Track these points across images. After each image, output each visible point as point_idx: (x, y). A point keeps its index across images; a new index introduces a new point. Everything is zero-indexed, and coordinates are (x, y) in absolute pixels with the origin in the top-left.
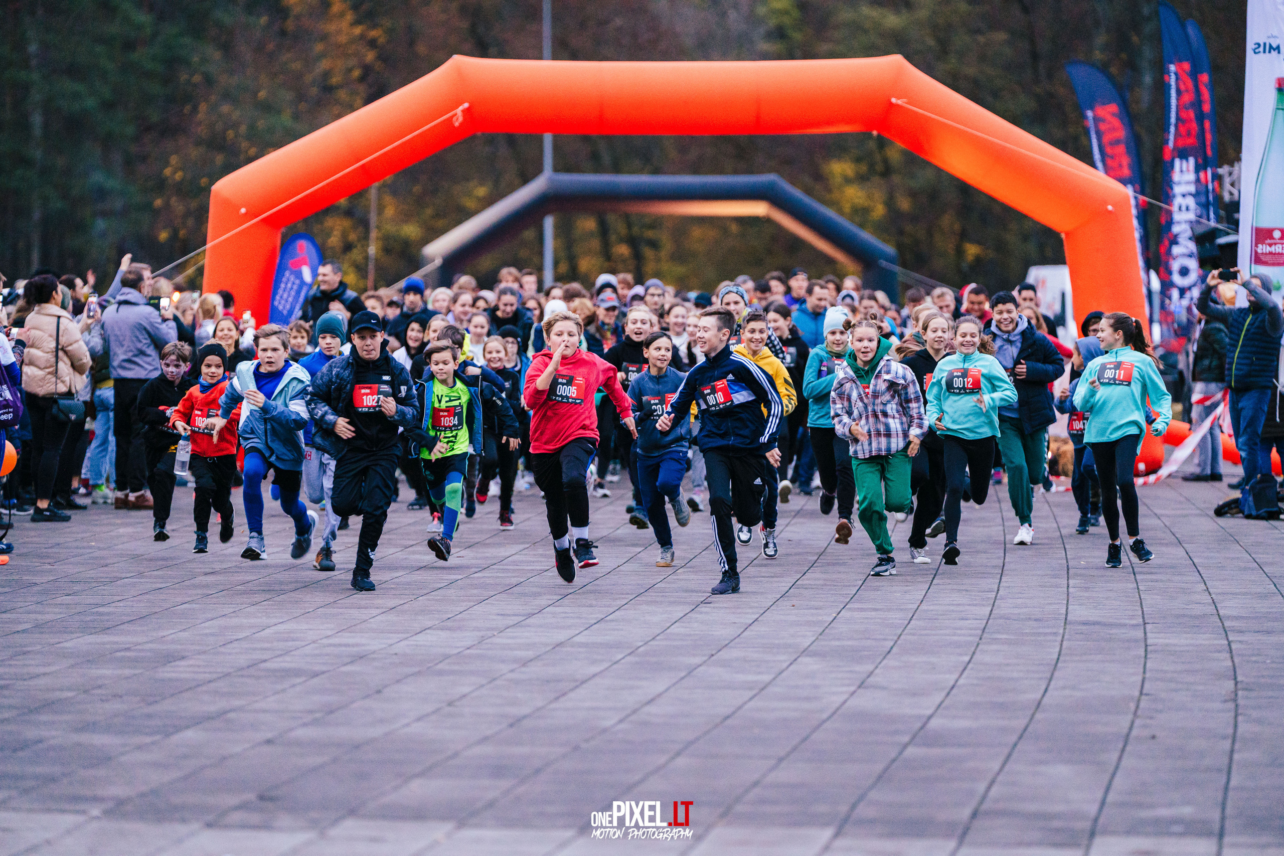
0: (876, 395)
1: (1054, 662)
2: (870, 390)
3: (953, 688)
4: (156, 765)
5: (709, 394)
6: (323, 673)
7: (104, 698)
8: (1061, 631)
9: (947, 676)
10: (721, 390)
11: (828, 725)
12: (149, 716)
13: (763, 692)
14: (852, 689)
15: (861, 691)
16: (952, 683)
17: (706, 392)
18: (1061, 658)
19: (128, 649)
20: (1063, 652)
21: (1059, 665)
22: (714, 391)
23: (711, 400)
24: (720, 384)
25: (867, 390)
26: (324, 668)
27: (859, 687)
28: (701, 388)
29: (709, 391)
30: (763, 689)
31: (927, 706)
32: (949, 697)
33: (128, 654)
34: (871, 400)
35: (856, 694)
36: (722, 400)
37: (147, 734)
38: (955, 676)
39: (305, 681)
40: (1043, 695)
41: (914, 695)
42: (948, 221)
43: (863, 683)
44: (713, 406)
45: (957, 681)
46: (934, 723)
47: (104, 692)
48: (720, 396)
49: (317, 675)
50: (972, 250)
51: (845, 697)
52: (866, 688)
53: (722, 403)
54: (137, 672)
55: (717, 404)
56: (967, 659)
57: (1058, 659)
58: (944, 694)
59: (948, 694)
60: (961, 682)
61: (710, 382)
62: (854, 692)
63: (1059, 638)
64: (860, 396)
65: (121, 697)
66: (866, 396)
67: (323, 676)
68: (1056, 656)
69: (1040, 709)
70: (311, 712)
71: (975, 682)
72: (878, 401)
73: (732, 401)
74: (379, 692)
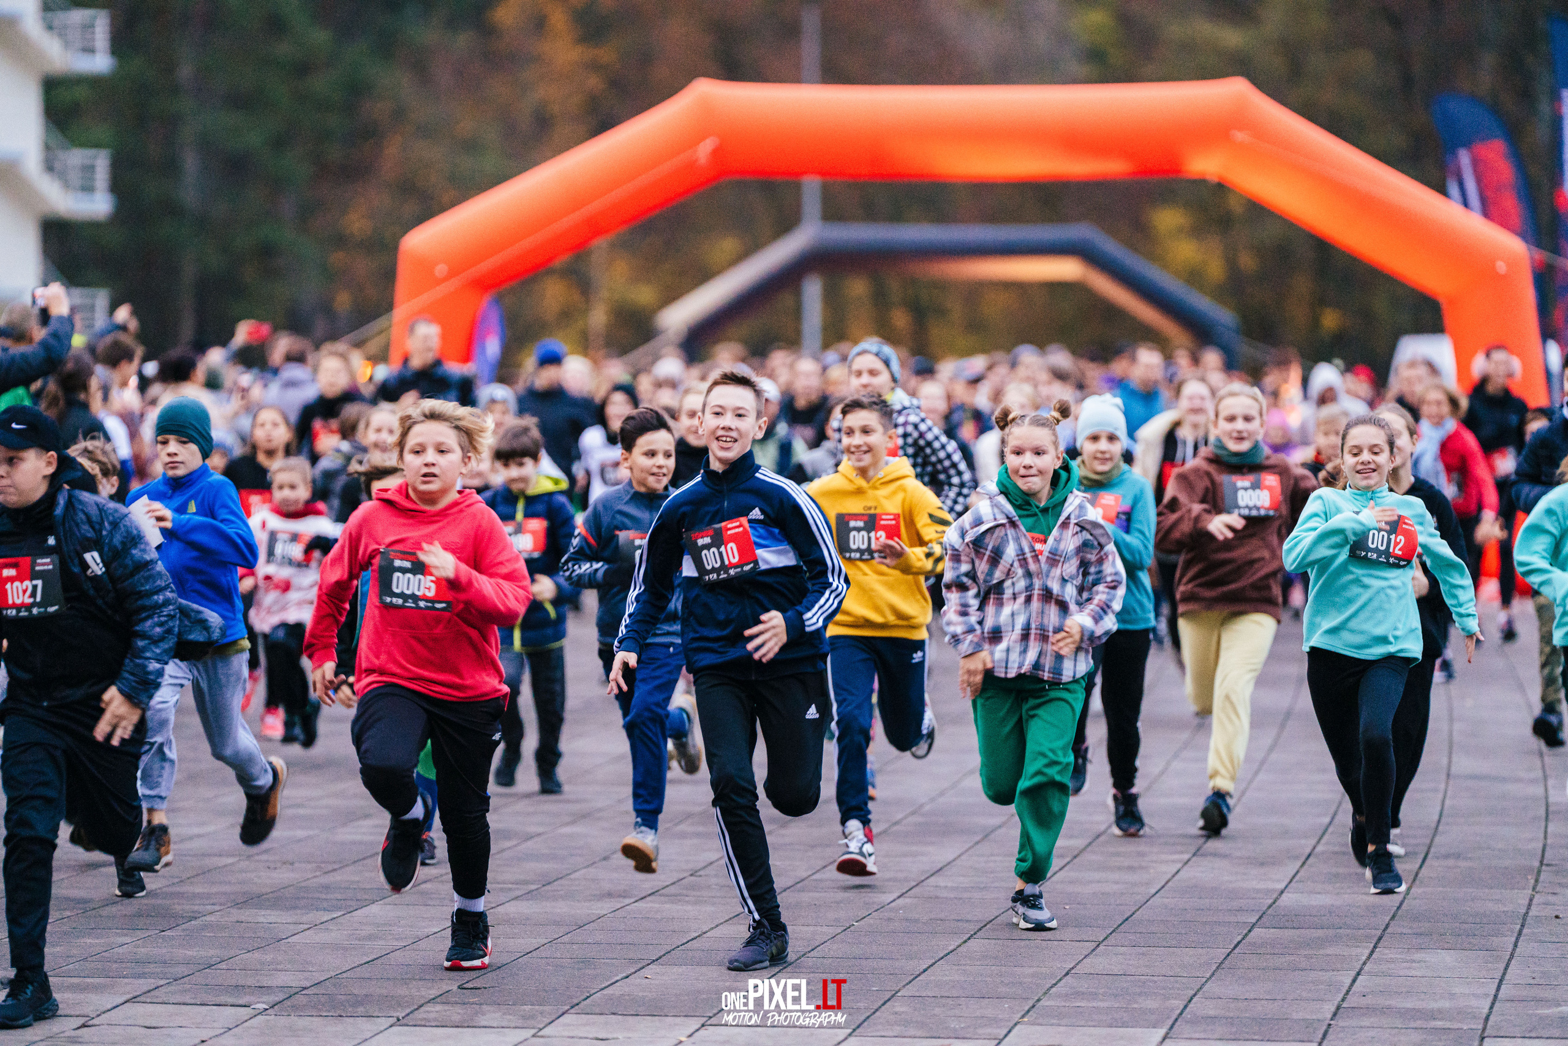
0: (1054, 559)
1: (1433, 825)
2: (1045, 548)
3: (1309, 856)
4: (335, 947)
5: (707, 547)
6: (539, 834)
7: (272, 865)
8: (1442, 786)
9: (1303, 841)
10: (734, 538)
11: (1156, 900)
12: (327, 888)
13: (1075, 861)
14: (1186, 857)
15: (1194, 859)
16: (1308, 851)
17: (700, 542)
18: (1443, 820)
19: (299, 806)
20: (1445, 812)
21: (1440, 828)
22: (718, 541)
23: (710, 558)
24: (733, 527)
25: (1038, 546)
26: (540, 830)
27: (1194, 855)
28: (693, 535)
29: (707, 540)
30: (1075, 857)
31: (1276, 879)
32: (1306, 867)
33: (301, 811)
34: (1044, 566)
35: (1190, 863)
36: (735, 560)
37: (324, 910)
38: (1313, 842)
39: (518, 844)
40: (1421, 867)
41: (1262, 864)
42: (1302, 285)
43: (1198, 850)
44: (714, 570)
45: (1314, 848)
46: (1287, 899)
47: (271, 858)
48: (731, 553)
49: (532, 837)
50: (1330, 320)
51: (1179, 866)
52: (1204, 855)
53: (735, 566)
54: (311, 833)
55: (724, 568)
56: (1327, 820)
57: (1439, 821)
58: (1299, 863)
59: (1304, 863)
60: (1320, 848)
61: (712, 521)
62: (1189, 860)
63: (1440, 796)
64: (1021, 554)
65: (292, 864)
66: (1036, 558)
67: (536, 839)
68: (1436, 818)
69: (1417, 882)
70: (526, 882)
71: (1337, 849)
72: (1057, 572)
73: (756, 562)
74: (606, 859)
